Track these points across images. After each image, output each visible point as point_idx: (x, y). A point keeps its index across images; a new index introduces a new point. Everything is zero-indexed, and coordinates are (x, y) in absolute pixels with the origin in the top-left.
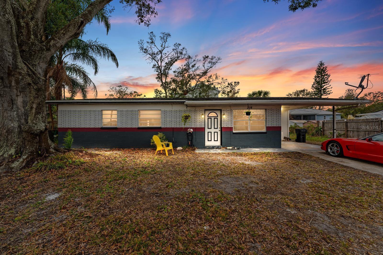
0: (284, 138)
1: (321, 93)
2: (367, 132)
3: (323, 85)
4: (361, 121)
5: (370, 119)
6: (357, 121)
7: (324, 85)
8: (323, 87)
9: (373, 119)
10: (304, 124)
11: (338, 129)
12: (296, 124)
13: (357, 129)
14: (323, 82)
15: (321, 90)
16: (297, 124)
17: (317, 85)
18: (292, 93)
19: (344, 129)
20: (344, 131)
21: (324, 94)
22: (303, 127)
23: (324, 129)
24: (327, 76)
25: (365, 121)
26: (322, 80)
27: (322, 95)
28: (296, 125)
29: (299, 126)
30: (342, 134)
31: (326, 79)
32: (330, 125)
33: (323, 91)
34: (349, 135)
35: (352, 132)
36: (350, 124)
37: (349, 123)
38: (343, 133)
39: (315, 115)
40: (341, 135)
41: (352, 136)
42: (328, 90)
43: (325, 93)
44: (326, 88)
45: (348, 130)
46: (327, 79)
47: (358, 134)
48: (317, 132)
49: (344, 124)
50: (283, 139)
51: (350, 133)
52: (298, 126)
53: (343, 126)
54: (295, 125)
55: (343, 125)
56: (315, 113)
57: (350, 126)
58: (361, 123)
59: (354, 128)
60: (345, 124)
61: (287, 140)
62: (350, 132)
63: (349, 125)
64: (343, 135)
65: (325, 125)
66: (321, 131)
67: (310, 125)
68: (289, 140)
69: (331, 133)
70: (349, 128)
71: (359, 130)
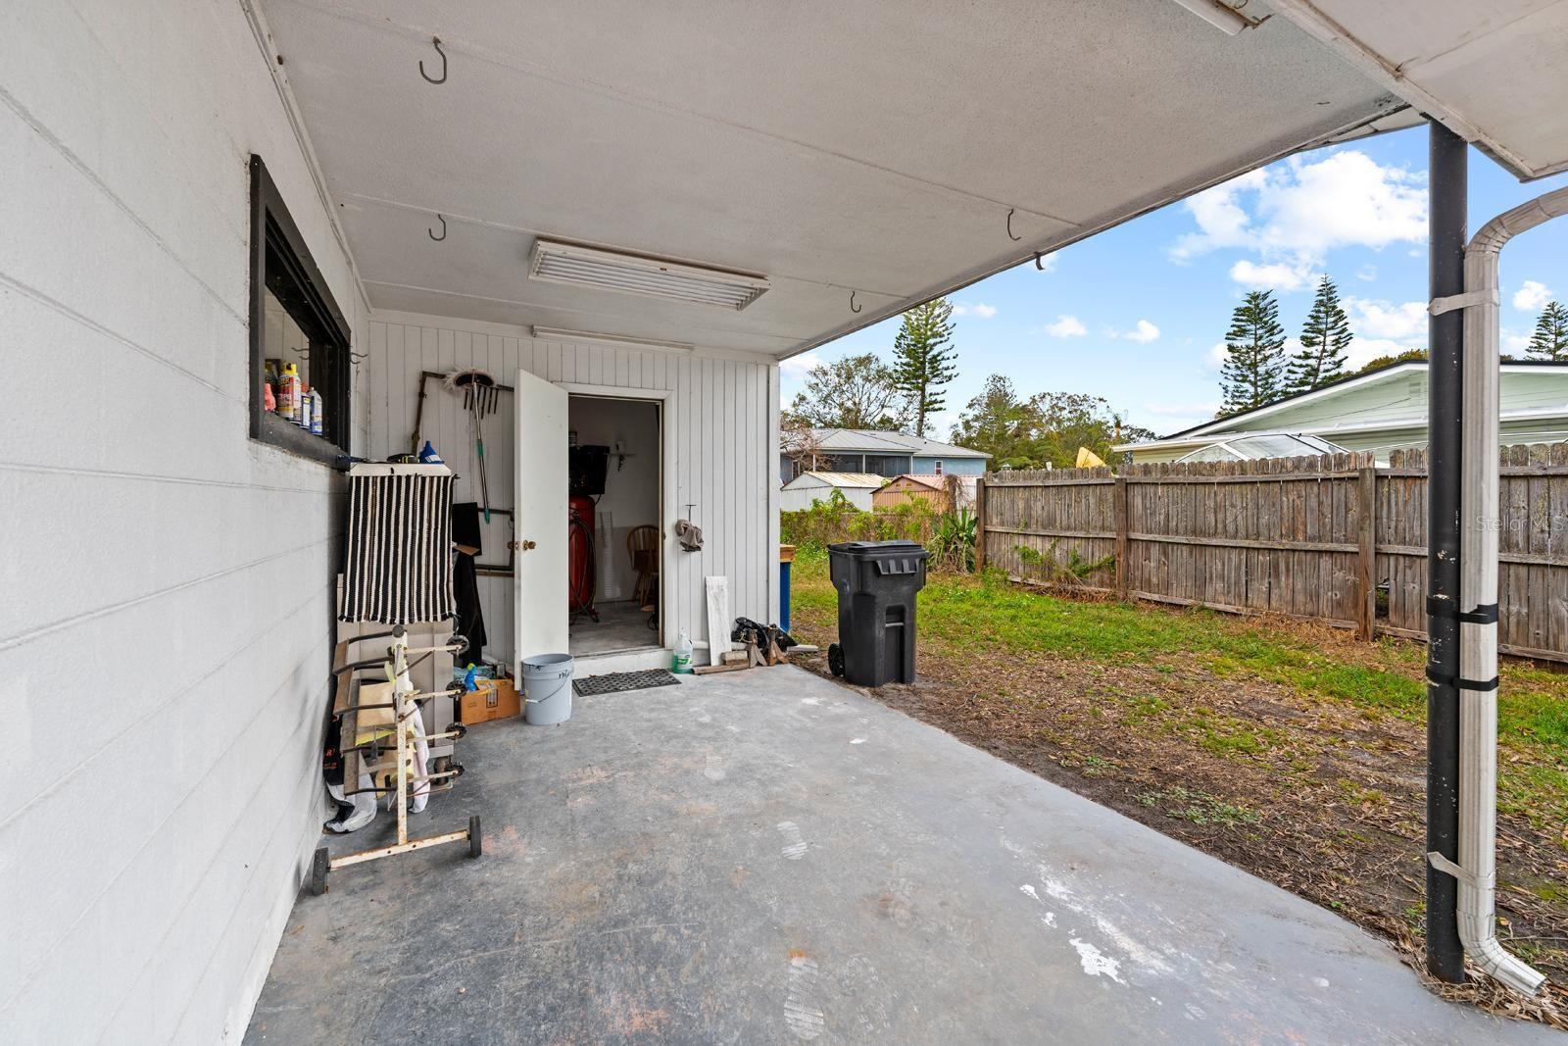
0: (735, 637)
1: (924, 372)
2: (1264, 558)
3: (931, 341)
4: (1220, 479)
5: (1289, 465)
6: (1192, 479)
7: (935, 344)
8: (931, 349)
9: (1312, 464)
10: (880, 496)
11: (1069, 528)
12: (837, 492)
13: (1194, 533)
14: (931, 330)
15: (923, 363)
16: (843, 492)
17: (912, 340)
18: (829, 365)
19: (1103, 528)
20: (1109, 545)
21: (935, 376)
22: (875, 509)
23: (989, 528)
24: (941, 310)
25: (1249, 477)
26: (927, 320)
27: (927, 380)
28: (840, 500)
29: (857, 506)
30: (1096, 564)
31: (940, 319)
32: (1021, 505)
33: (933, 368)
34: (1138, 573)
35: (1155, 551)
36: (1144, 498)
37: (1138, 490)
38: (1100, 555)
39: (908, 458)
40: (1087, 571)
41: (1154, 580)
42: (944, 364)
43: (937, 376)
44: (938, 355)
45: (1133, 536)
46: (942, 321)
47: (1200, 564)
48: (948, 543)
49: (1109, 493)
50: (728, 645)
51: (1148, 558)
52: (851, 505)
53: (1101, 513)
54: (835, 499)
55: (1101, 501)
56: (909, 449)
57: (1145, 508)
58: (1222, 491)
59: (1173, 524)
60: (1110, 497)
61: (757, 653)
62: (1148, 549)
63: (1138, 502)
64: (1099, 568)
65: (994, 499)
66: (971, 540)
67: (909, 502)
68: (775, 651)
69: (1024, 556)
70: (1138, 526)
71: (1205, 541)
